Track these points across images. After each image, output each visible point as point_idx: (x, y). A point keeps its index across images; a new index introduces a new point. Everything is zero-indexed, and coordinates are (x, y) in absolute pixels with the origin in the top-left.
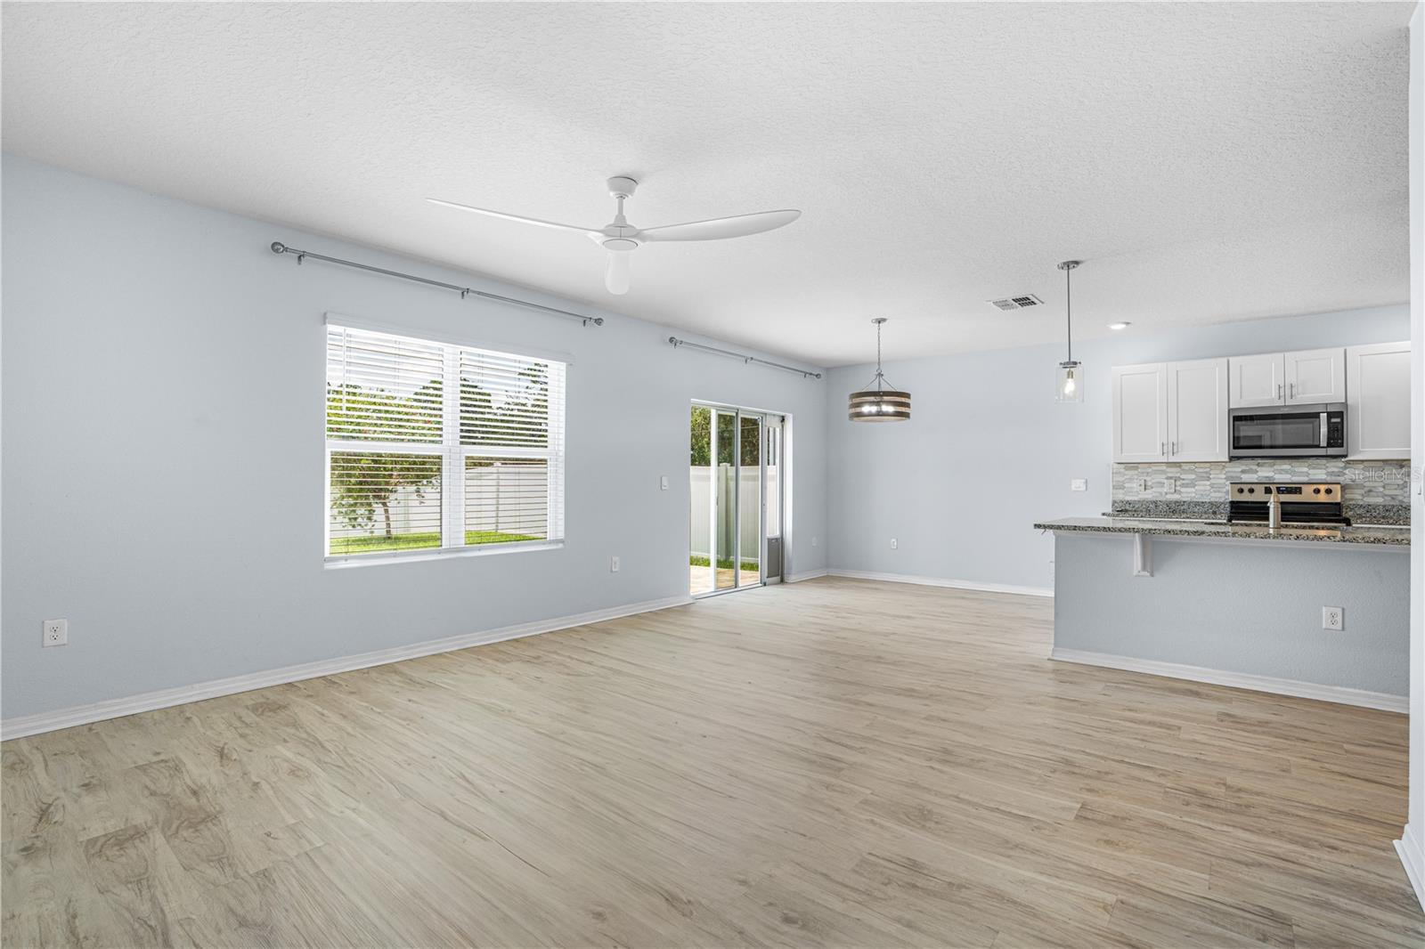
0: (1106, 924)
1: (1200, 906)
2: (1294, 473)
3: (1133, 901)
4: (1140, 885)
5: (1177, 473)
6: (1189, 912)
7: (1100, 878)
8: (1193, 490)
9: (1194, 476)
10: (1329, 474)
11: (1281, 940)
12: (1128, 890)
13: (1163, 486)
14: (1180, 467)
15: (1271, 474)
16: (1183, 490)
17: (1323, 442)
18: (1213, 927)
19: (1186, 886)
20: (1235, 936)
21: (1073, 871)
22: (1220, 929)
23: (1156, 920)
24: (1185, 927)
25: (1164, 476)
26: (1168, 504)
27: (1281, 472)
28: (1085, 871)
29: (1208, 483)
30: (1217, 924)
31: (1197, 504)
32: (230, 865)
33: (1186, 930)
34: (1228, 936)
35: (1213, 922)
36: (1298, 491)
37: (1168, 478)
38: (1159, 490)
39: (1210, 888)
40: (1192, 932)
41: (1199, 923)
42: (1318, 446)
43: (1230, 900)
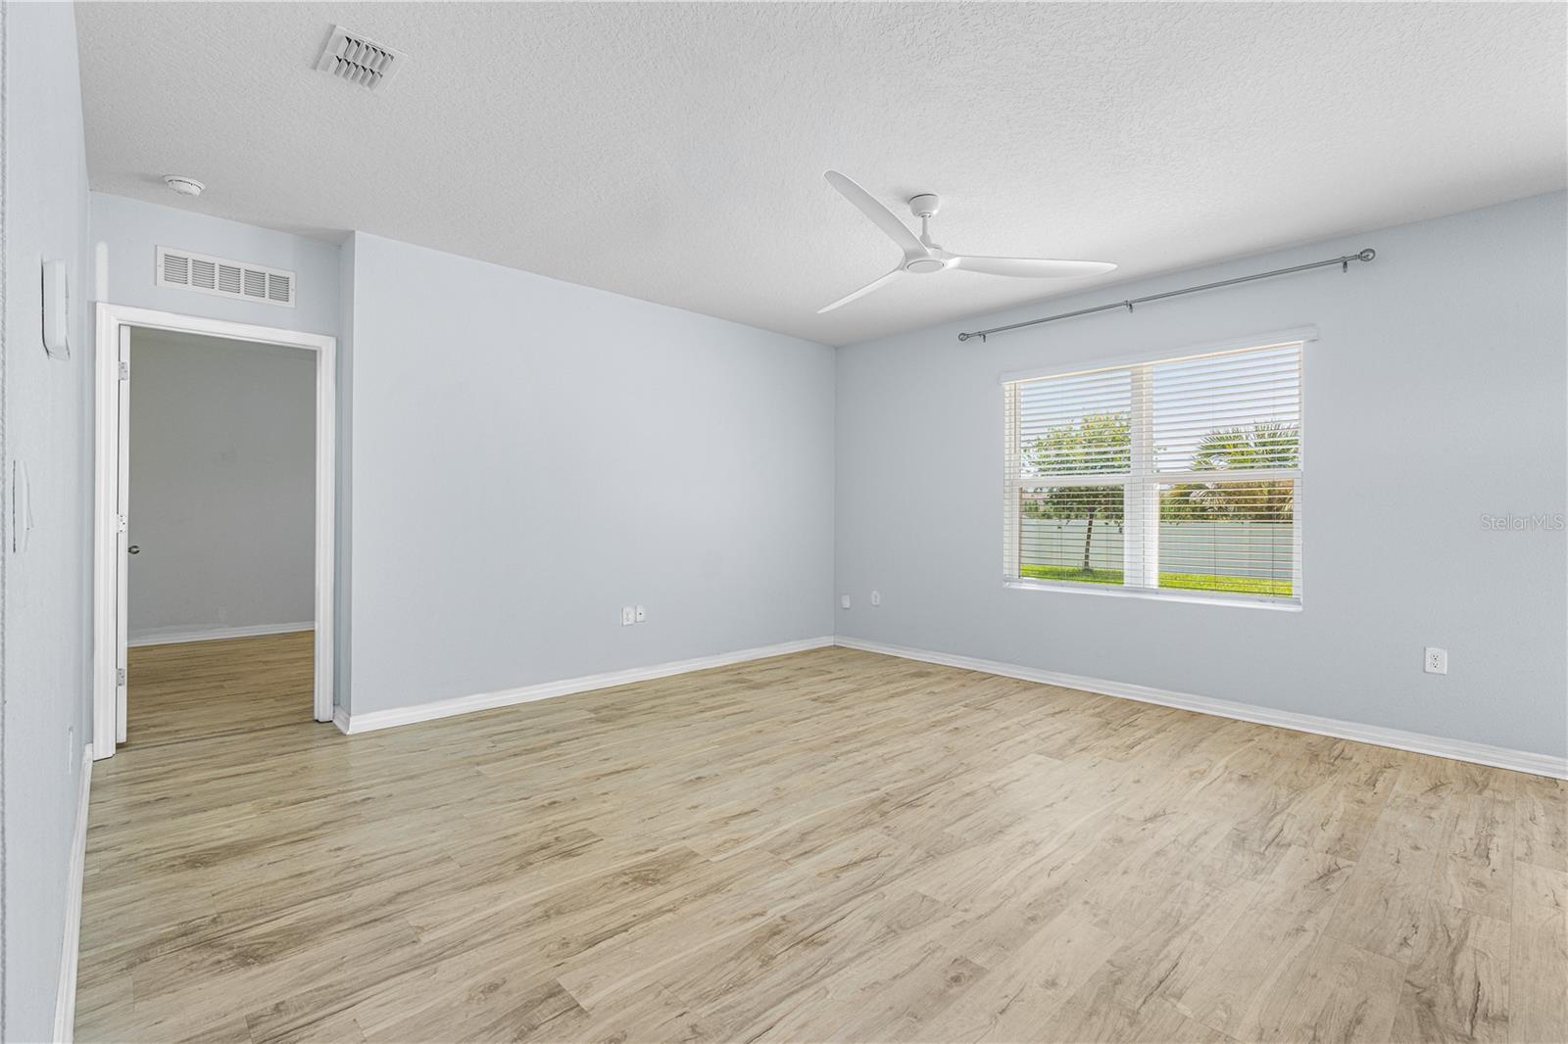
0: (407, 918)
1: (351, 993)
3: (407, 949)
4: (415, 968)
6: (357, 978)
7: (455, 947)
11: (262, 1019)
12: (421, 955)
18: (328, 982)
19: (379, 1003)
20: (304, 989)
21: (481, 934)
22: (320, 985)
23: (377, 950)
24: (351, 962)
28: (473, 941)
30: (326, 987)
33: (348, 961)
34: (310, 985)
35: (331, 986)
39: (355, 1020)
40: (342, 964)
41: (340, 976)
43: (328, 1023)
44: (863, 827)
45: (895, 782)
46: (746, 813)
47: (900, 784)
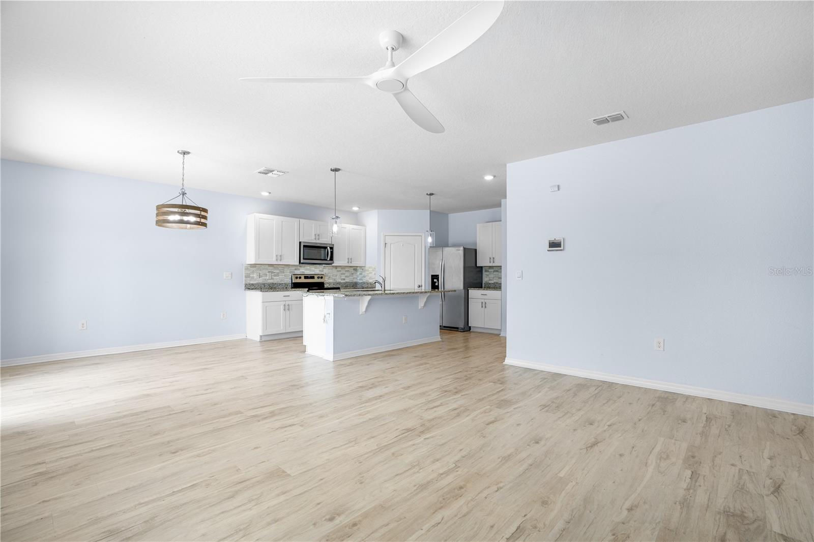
2: (311, 270)
5: (272, 270)
8: (278, 278)
9: (278, 271)
10: (320, 271)
13: (266, 276)
15: (303, 271)
16: (274, 278)
17: (328, 259)
25: (267, 271)
26: (269, 285)
27: (307, 269)
29: (283, 274)
31: (280, 284)
32: (739, 484)
36: (313, 277)
37: (269, 272)
38: (265, 278)
42: (326, 260)
44: (433, 419)
45: (414, 445)
46: (491, 423)
47: (411, 443)
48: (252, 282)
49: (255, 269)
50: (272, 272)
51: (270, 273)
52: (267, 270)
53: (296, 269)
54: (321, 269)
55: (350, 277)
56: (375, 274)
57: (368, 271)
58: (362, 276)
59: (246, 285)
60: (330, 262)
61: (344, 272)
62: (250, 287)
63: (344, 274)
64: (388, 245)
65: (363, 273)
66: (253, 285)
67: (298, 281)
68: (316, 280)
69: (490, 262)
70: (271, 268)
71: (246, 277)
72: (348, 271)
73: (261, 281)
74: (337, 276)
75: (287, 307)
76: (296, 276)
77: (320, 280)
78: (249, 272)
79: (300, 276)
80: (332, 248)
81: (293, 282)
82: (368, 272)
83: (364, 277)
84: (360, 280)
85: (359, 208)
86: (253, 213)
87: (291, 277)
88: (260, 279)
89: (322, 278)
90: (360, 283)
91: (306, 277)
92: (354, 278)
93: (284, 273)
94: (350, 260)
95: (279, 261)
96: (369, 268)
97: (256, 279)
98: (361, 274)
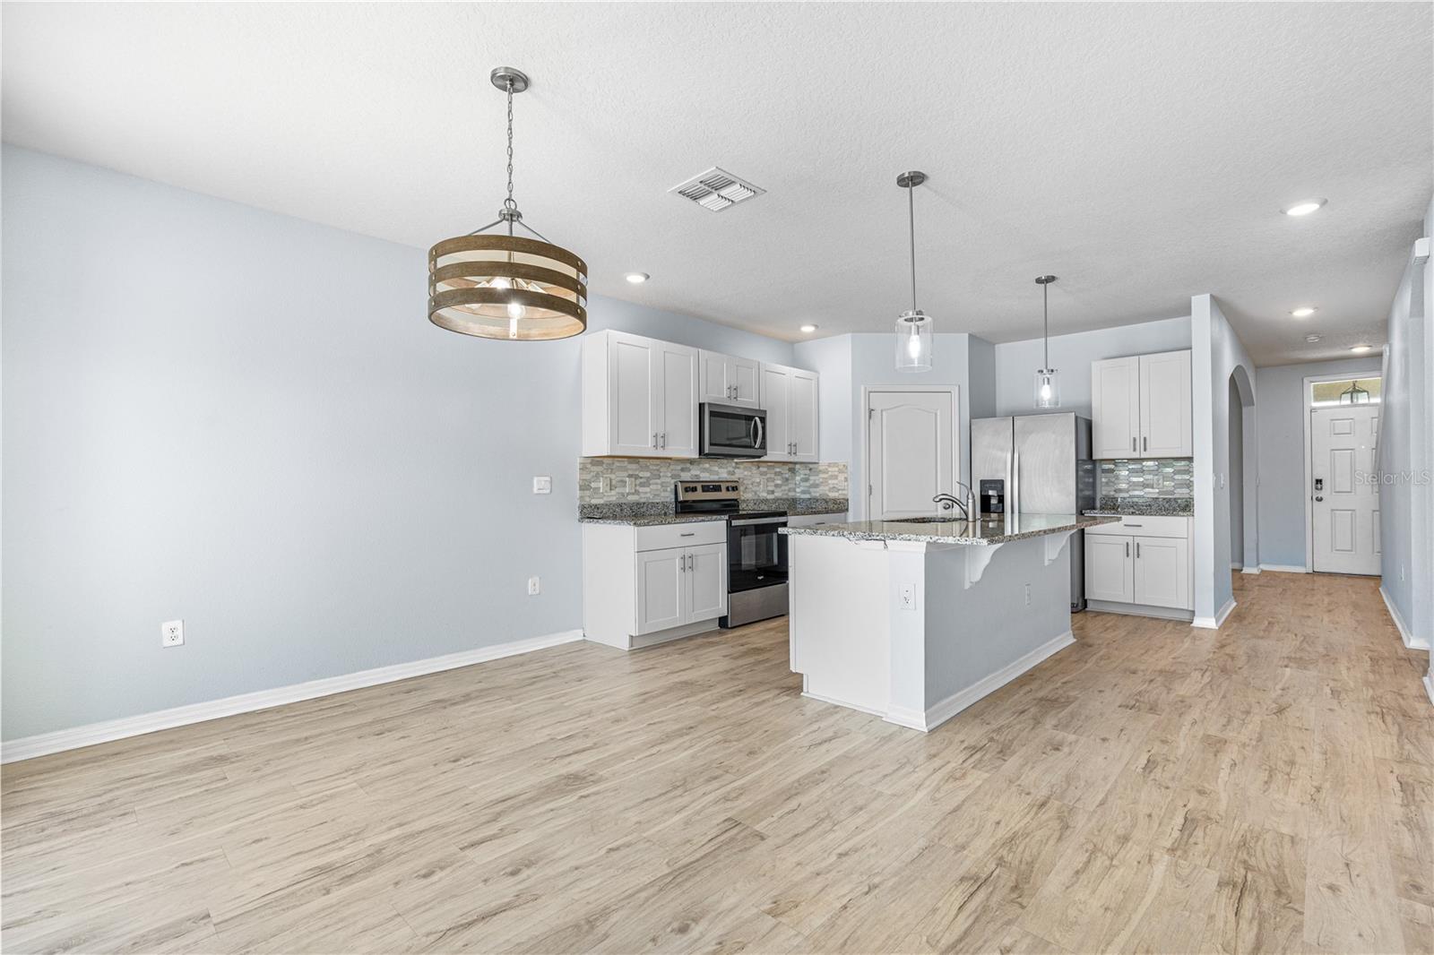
2: (711, 472)
5: (636, 470)
8: (648, 490)
9: (648, 474)
10: (729, 473)
13: (625, 486)
14: (638, 463)
15: (698, 473)
16: (641, 490)
17: (756, 446)
25: (626, 474)
26: (631, 507)
29: (658, 481)
31: (654, 505)
36: (717, 489)
37: (630, 476)
38: (623, 490)
42: (753, 447)
48: (594, 502)
49: (599, 469)
50: (637, 477)
51: (633, 479)
52: (627, 470)
53: (682, 470)
54: (731, 469)
55: (783, 488)
56: (846, 479)
57: (826, 472)
58: (807, 484)
59: (583, 508)
60: (759, 452)
61: (773, 476)
62: (592, 513)
63: (773, 480)
64: (876, 414)
65: (811, 478)
66: (597, 507)
67: (691, 496)
68: (723, 495)
69: (1135, 450)
70: (634, 466)
71: (581, 489)
72: (779, 474)
73: (613, 497)
74: (759, 483)
75: (688, 563)
76: (688, 485)
77: (731, 495)
78: (588, 477)
79: (694, 485)
80: (763, 420)
81: (681, 498)
82: (826, 476)
83: (816, 486)
84: (803, 492)
85: (816, 326)
86: (604, 329)
87: (673, 487)
88: (613, 492)
89: (735, 489)
90: (804, 500)
91: (706, 489)
92: (789, 491)
93: (659, 477)
94: (793, 448)
95: (660, 450)
96: (829, 465)
97: (605, 494)
98: (807, 480)
